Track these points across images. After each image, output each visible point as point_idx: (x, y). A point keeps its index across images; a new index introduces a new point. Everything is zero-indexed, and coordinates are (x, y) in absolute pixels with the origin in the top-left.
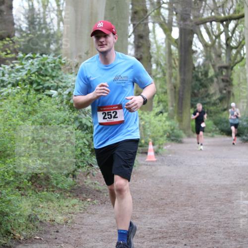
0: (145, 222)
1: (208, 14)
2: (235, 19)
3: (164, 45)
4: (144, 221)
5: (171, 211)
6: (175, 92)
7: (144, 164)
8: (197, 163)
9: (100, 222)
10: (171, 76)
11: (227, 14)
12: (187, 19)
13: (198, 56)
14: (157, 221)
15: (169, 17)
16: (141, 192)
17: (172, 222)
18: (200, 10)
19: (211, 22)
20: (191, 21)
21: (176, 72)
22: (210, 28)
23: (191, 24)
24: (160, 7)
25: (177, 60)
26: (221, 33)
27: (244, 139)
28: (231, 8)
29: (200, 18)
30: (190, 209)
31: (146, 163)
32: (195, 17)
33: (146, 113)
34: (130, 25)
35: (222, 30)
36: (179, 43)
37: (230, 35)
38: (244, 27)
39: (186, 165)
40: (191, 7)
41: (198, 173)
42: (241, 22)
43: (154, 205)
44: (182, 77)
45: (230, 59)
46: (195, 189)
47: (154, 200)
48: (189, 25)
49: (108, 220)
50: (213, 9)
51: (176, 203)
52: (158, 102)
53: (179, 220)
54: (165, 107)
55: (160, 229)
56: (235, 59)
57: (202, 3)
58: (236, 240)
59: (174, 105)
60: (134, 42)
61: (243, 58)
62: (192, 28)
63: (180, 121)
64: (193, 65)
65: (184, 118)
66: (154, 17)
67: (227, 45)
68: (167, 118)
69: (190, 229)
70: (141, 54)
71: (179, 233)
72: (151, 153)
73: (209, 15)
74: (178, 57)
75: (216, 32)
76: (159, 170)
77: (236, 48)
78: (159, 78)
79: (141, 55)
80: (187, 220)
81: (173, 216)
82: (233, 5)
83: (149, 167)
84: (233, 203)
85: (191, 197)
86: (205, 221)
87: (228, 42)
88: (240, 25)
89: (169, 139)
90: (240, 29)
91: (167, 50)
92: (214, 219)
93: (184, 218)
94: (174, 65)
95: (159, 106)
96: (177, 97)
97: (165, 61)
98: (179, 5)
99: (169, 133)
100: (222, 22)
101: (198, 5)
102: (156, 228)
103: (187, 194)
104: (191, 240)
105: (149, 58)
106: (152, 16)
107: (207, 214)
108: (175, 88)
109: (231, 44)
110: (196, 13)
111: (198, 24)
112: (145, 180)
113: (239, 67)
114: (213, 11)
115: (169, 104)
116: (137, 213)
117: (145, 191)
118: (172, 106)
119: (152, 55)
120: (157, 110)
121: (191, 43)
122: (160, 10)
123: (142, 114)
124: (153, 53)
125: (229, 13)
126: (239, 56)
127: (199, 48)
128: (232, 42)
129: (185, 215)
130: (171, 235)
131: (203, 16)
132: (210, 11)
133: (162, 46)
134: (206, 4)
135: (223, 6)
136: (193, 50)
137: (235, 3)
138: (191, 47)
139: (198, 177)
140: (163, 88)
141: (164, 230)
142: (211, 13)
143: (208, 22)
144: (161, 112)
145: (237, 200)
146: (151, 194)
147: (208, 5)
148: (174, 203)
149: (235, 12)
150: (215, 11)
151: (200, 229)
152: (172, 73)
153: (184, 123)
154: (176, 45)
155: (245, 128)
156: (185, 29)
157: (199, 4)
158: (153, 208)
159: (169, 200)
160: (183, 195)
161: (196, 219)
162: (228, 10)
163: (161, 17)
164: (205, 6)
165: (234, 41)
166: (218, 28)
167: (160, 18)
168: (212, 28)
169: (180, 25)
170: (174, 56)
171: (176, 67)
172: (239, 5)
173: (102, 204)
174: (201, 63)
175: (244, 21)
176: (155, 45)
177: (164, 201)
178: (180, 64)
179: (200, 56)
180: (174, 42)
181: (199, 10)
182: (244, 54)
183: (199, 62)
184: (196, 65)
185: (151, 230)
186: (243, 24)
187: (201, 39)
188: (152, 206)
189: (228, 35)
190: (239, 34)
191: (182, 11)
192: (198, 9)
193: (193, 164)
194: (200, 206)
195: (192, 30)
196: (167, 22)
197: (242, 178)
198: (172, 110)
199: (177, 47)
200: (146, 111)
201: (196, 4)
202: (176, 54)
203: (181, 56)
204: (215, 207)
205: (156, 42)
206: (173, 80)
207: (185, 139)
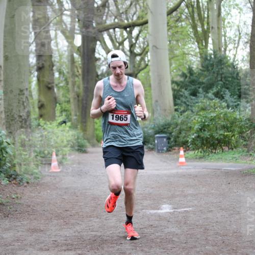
0: (50, 235)
1: (111, 20)
2: (138, 25)
3: (67, 53)
4: (48, 233)
5: (76, 222)
6: (78, 100)
7: (48, 175)
8: (102, 173)
9: (4, 235)
10: (74, 84)
11: (130, 21)
12: (89, 26)
13: (102, 63)
14: (61, 233)
15: (71, 25)
16: (45, 204)
17: (77, 234)
18: (103, 17)
19: (114, 29)
20: (94, 28)
21: (79, 80)
22: (114, 34)
23: (93, 31)
24: (62, 14)
25: (80, 68)
26: (125, 39)
27: (149, 148)
28: (134, 14)
29: (103, 25)
30: (94, 221)
31: (50, 174)
32: (98, 24)
33: (48, 123)
34: (31, 33)
35: (126, 37)
36: (82, 50)
37: (134, 42)
38: (148, 33)
39: (91, 175)
40: (93, 14)
41: (104, 183)
42: (145, 28)
43: (58, 217)
44: (85, 86)
45: (134, 66)
46: (100, 199)
47: (59, 212)
48: (91, 32)
49: (11, 234)
50: (116, 15)
51: (81, 214)
52: (62, 112)
53: (85, 232)
54: (68, 116)
55: (65, 242)
56: (139, 67)
57: (105, 9)
58: (142, 250)
59: (78, 114)
60: (36, 50)
61: (147, 65)
62: (94, 36)
63: (84, 130)
64: (97, 73)
65: (88, 127)
66: (56, 24)
67: (131, 51)
68: (70, 127)
69: (95, 240)
70: (43, 62)
71: (84, 245)
72: (55, 164)
73: (113, 21)
74: (81, 65)
75: (119, 39)
76: (63, 181)
77: (140, 55)
78: (62, 87)
79: (43, 64)
80: (92, 231)
81: (78, 228)
82: (136, 11)
83: (52, 178)
84: (139, 212)
85: (96, 208)
86: (111, 232)
87: (132, 49)
88: (144, 31)
89: (73, 149)
90: (144, 35)
91: (70, 58)
92: (120, 230)
93: (90, 229)
94: (77, 73)
95: (62, 115)
96: (81, 106)
97: (68, 69)
98: (81, 12)
99: (73, 143)
100: (125, 28)
101: (100, 11)
102: (61, 240)
103: (93, 205)
104: (97, 252)
105: (51, 67)
106: (53, 24)
107: (112, 224)
108: (78, 96)
109: (135, 51)
110: (99, 20)
111: (101, 31)
112: (49, 191)
113: (143, 74)
114: (116, 17)
115: (73, 113)
116: (42, 225)
117: (50, 203)
118: (76, 115)
119: (55, 63)
120: (60, 119)
121: (94, 51)
122: (62, 17)
123: (45, 124)
124: (55, 61)
125: (132, 20)
126: (143, 63)
127: (102, 56)
128: (136, 48)
129: (90, 226)
130: (76, 247)
131: (105, 22)
132: (113, 18)
133: (64, 54)
134: (109, 10)
135: (126, 12)
136: (96, 58)
137: (138, 10)
138: (94, 55)
139: (103, 187)
140: (66, 97)
141: (70, 242)
142: (115, 19)
143: (111, 28)
144: (64, 122)
145: (143, 209)
146: (55, 206)
147: (111, 11)
148: (78, 215)
149: (138, 18)
150: (118, 17)
151: (106, 240)
152: (75, 82)
153: (88, 133)
154: (79, 53)
155: (151, 136)
156: (88, 37)
157: (102, 10)
158: (57, 220)
159: (73, 212)
160: (88, 205)
161: (101, 230)
162: (131, 17)
163: (63, 24)
164: (108, 13)
165: (138, 48)
166: (122, 34)
167: (62, 26)
168: (115, 35)
169: (83, 32)
170: (77, 64)
171: (79, 75)
172: (143, 11)
173: (5, 217)
174: (105, 71)
175: (147, 27)
176: (57, 53)
177: (68, 212)
178: (83, 72)
179: (104, 63)
180: (76, 49)
181: (101, 17)
182: (149, 61)
183: (103, 70)
184: (99, 73)
185: (56, 243)
186: (147, 30)
187: (104, 47)
188: (56, 218)
189: (132, 41)
190: (143, 40)
191: (84, 18)
192: (101, 15)
193: (98, 174)
194: (105, 216)
195: (95, 38)
196: (69, 29)
197: (148, 187)
198: (76, 119)
199: (80, 55)
200: (49, 121)
201: (99, 11)
202: (78, 61)
203: (83, 64)
204: (121, 217)
205: (58, 50)
206: (76, 89)
207: (90, 149)
